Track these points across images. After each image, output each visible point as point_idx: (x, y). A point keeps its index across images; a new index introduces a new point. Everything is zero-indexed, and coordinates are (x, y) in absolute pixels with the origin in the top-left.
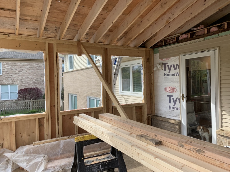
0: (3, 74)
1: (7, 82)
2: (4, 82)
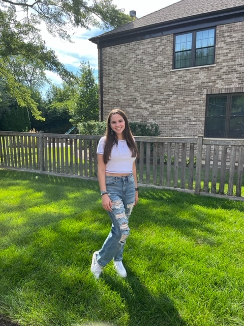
1: (224, 87)
2: (217, 87)
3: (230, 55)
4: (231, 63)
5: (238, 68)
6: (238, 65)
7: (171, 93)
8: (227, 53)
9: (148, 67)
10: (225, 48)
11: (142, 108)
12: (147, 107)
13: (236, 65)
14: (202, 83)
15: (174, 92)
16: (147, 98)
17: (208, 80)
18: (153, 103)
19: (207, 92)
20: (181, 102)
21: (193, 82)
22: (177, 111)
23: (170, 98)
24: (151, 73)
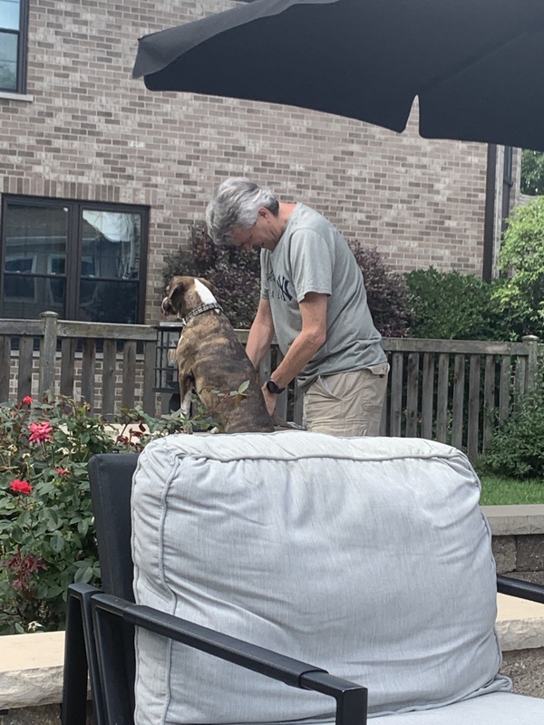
1: (62, 178)
2: (39, 176)
3: (76, 78)
4: (80, 105)
5: (102, 126)
6: (100, 114)
8: (65, 68)
10: (58, 48)
13: (93, 113)
17: (5, 145)
19: (6, 187)
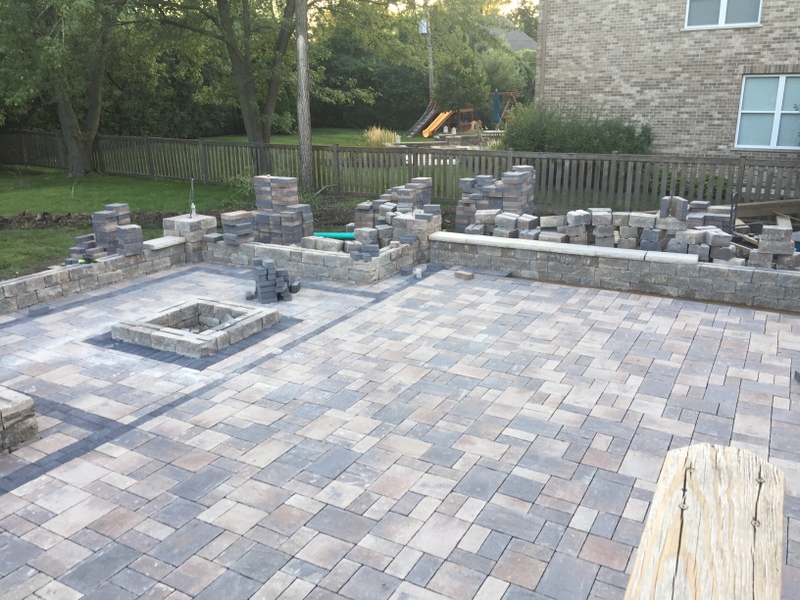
0: (766, 18)
1: (775, 63)
2: (762, 63)
3: (787, 11)
4: (789, 24)
7: (680, 69)
8: (782, 6)
9: (638, 22)
11: (623, 95)
12: (632, 92)
13: (796, 27)
14: (736, 54)
15: (685, 68)
16: (632, 77)
17: (747, 50)
18: (645, 86)
19: (745, 70)
20: (698, 86)
21: (720, 51)
22: (687, 100)
23: (678, 78)
24: (642, 32)
